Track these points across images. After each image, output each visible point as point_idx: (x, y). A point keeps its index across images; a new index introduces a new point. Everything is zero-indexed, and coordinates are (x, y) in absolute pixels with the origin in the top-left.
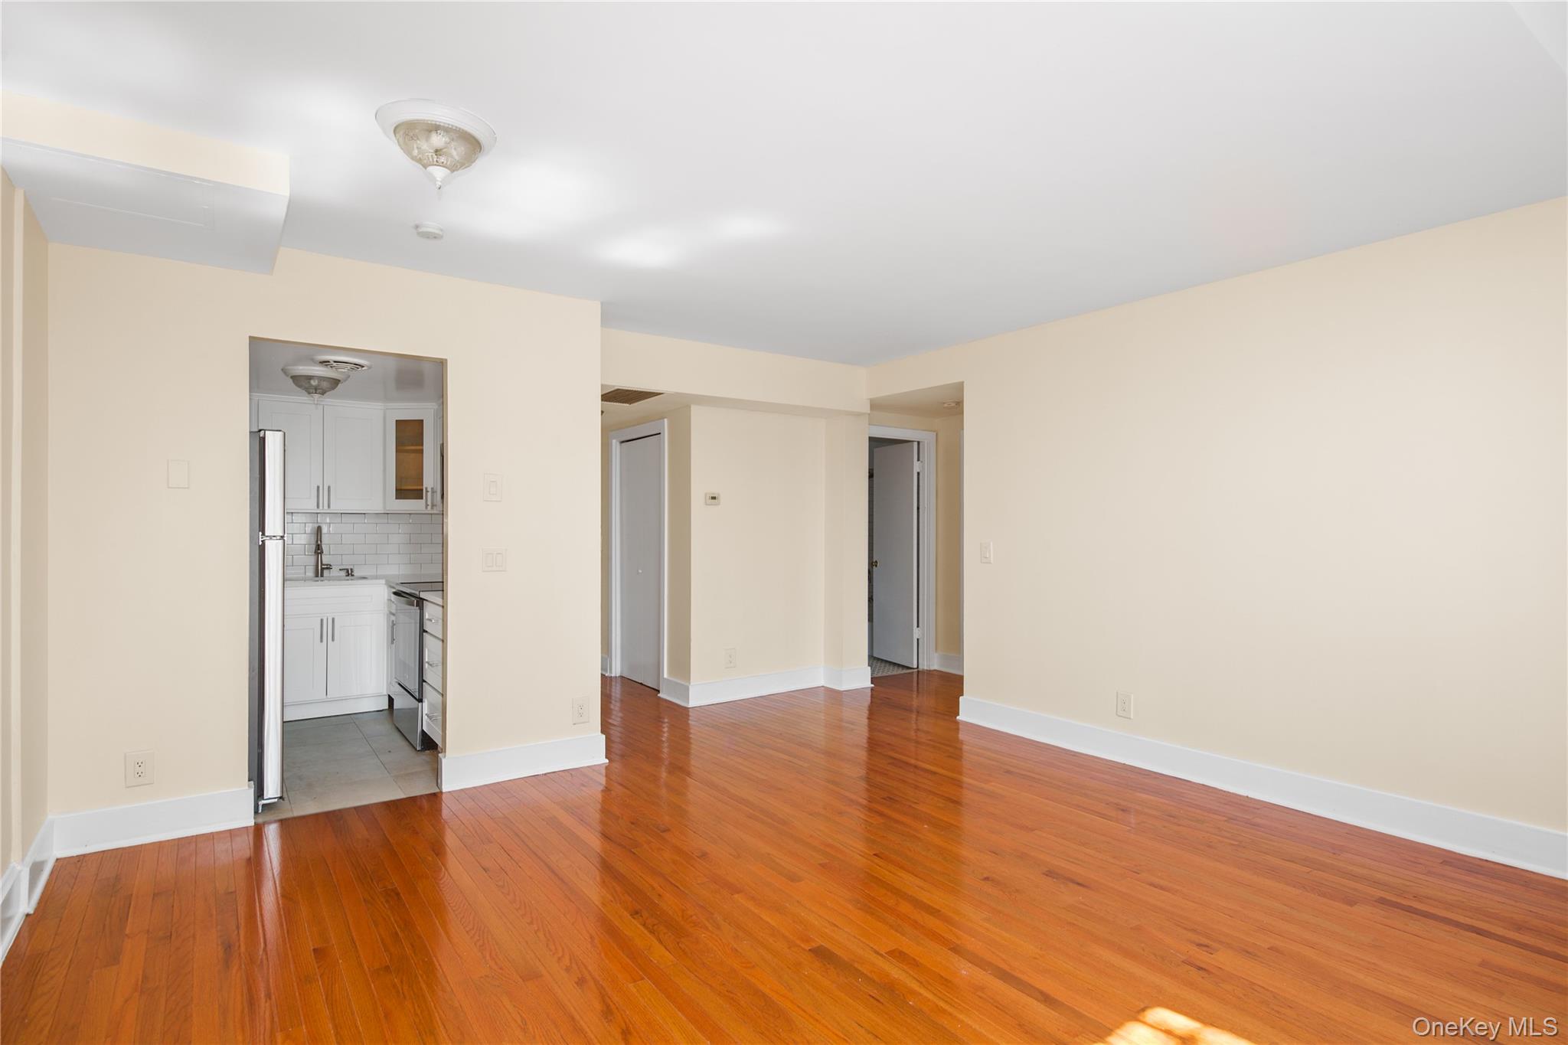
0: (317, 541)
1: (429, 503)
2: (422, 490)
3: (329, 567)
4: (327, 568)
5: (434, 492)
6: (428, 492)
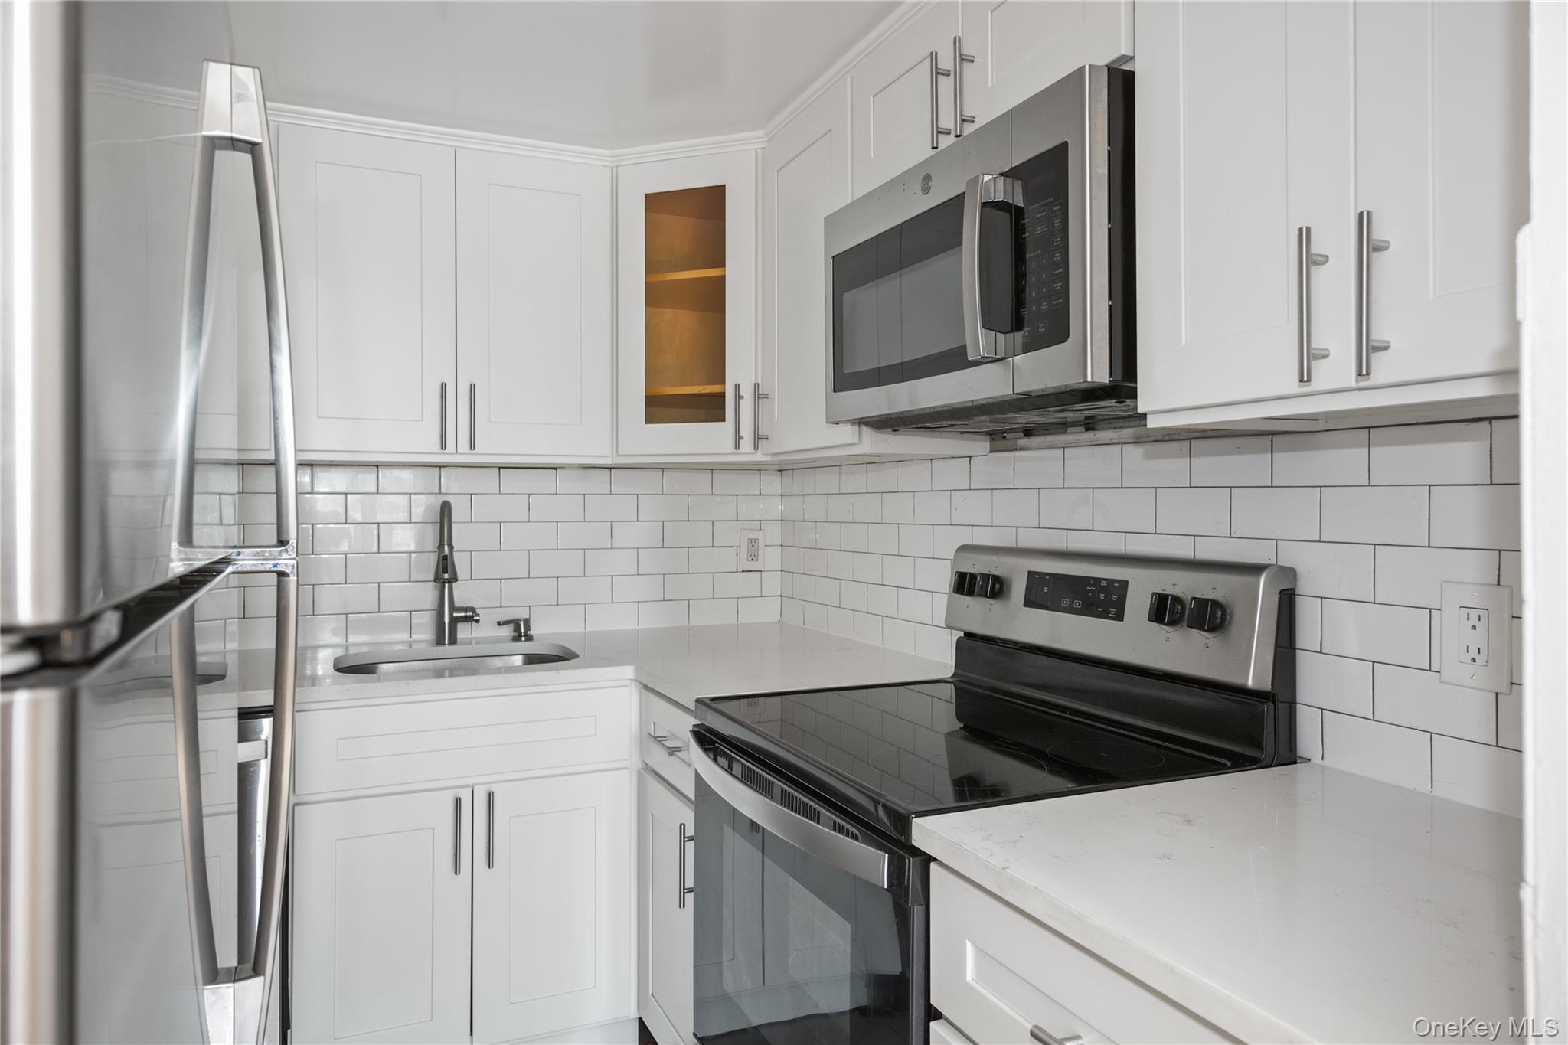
0: (441, 546)
1: (747, 430)
2: (722, 396)
3: (470, 616)
4: (466, 619)
5: (759, 396)
6: (743, 397)
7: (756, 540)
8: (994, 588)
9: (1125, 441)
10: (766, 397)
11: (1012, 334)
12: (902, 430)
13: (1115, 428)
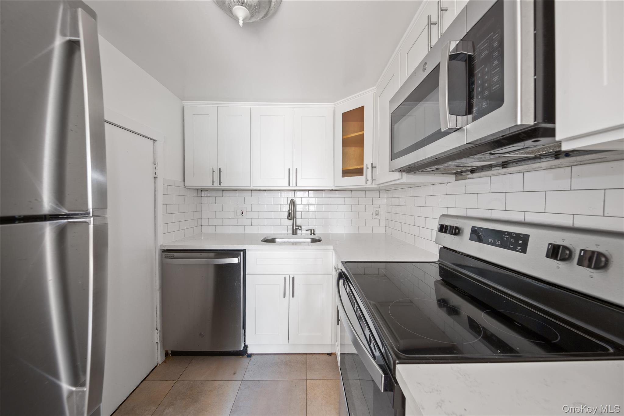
0: (289, 210)
1: (369, 178)
2: (362, 169)
3: (300, 228)
5: (373, 167)
6: (368, 168)
7: (378, 210)
8: (456, 231)
9: (524, 171)
10: (375, 167)
11: (466, 116)
12: (417, 172)
13: (519, 166)
